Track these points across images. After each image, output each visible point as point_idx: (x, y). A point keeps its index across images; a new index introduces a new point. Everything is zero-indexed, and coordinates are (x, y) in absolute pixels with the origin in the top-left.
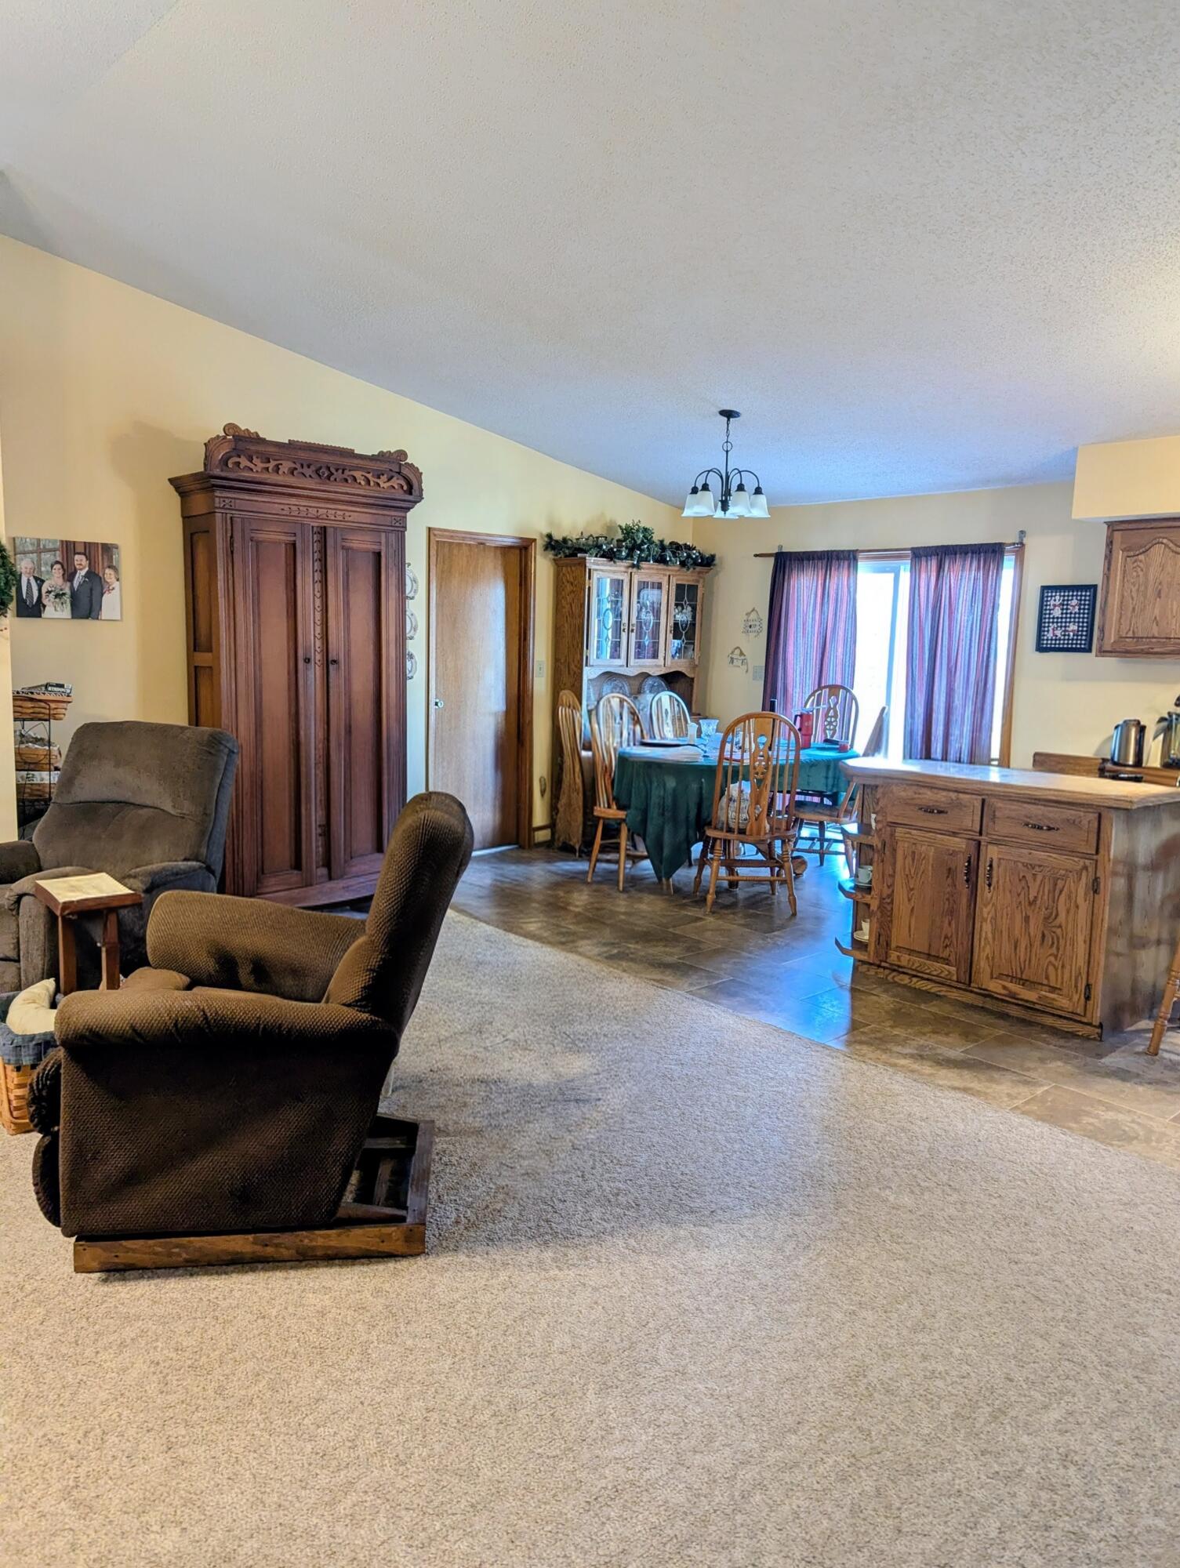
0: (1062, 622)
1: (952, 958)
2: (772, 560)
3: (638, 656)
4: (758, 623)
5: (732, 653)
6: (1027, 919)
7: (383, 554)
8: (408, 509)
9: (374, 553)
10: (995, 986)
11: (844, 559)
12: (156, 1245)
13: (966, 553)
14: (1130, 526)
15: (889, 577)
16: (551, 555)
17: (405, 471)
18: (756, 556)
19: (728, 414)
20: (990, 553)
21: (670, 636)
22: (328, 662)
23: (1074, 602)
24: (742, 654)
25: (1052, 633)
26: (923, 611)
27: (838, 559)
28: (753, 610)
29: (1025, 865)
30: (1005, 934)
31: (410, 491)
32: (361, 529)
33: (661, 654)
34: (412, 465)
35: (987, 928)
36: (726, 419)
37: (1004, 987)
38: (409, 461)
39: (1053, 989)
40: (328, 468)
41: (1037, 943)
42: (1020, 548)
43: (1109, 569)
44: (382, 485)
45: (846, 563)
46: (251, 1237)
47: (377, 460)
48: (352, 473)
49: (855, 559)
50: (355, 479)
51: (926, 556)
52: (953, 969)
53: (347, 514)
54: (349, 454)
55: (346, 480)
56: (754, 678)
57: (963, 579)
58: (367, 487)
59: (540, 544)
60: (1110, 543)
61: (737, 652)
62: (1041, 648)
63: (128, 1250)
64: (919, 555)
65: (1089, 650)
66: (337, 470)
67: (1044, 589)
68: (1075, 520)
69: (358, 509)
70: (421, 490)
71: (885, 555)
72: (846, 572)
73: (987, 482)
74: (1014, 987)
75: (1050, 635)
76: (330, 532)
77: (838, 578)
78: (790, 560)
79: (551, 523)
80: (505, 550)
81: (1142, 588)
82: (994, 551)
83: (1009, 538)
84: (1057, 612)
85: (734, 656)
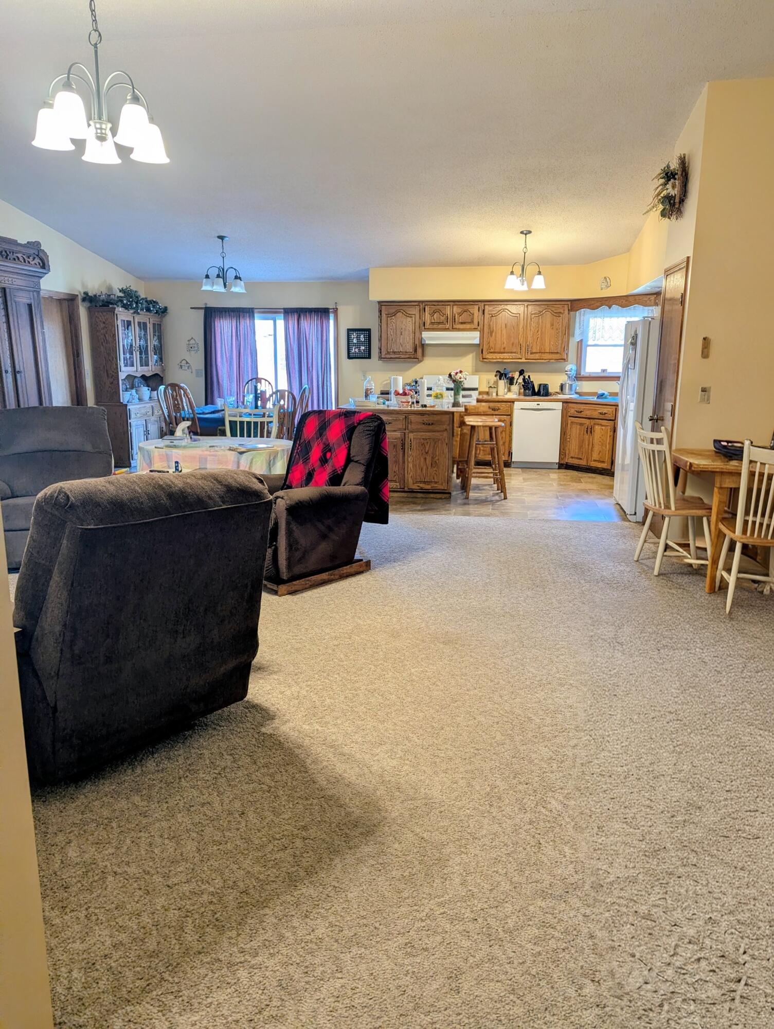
0: (358, 345)
1: (397, 480)
2: (203, 311)
3: (141, 365)
4: (196, 346)
5: (181, 362)
6: (425, 459)
7: (33, 305)
8: (41, 277)
9: (28, 304)
10: (415, 487)
11: (247, 312)
12: (302, 581)
13: (311, 312)
14: (389, 304)
15: (271, 322)
16: (87, 304)
17: (41, 254)
18: (191, 308)
19: (221, 238)
20: (323, 313)
21: (153, 353)
22: (15, 373)
23: (362, 336)
24: (187, 363)
25: (354, 350)
26: (292, 340)
27: (243, 312)
28: (192, 338)
29: (423, 439)
30: (418, 466)
31: (43, 267)
32: (22, 290)
33: (150, 364)
34: (43, 251)
35: (411, 465)
36: (221, 240)
37: (418, 486)
38: (42, 248)
39: (436, 483)
40: (6, 252)
41: (430, 468)
42: (336, 311)
43: (381, 322)
44: (31, 262)
45: (248, 314)
46: (327, 573)
47: (26, 247)
48: (17, 255)
49: (253, 313)
50: (18, 259)
51: (291, 313)
52: (398, 484)
53: (14, 280)
54: (14, 242)
55: (14, 259)
56: (197, 376)
57: (309, 326)
58: (24, 264)
59: (80, 298)
60: (380, 311)
61: (184, 362)
62: (349, 357)
63: (295, 585)
64: (288, 312)
65: (369, 357)
66: (10, 253)
67: (349, 331)
68: (371, 301)
69: (20, 277)
70: (49, 266)
71: (270, 312)
72: (248, 319)
73: (322, 278)
74: (421, 485)
75: (353, 351)
76: (7, 290)
77: (245, 322)
78: (215, 312)
79: (83, 285)
80: (60, 301)
81: (395, 331)
82: (325, 312)
83: (330, 306)
84: (355, 341)
85: (182, 364)
